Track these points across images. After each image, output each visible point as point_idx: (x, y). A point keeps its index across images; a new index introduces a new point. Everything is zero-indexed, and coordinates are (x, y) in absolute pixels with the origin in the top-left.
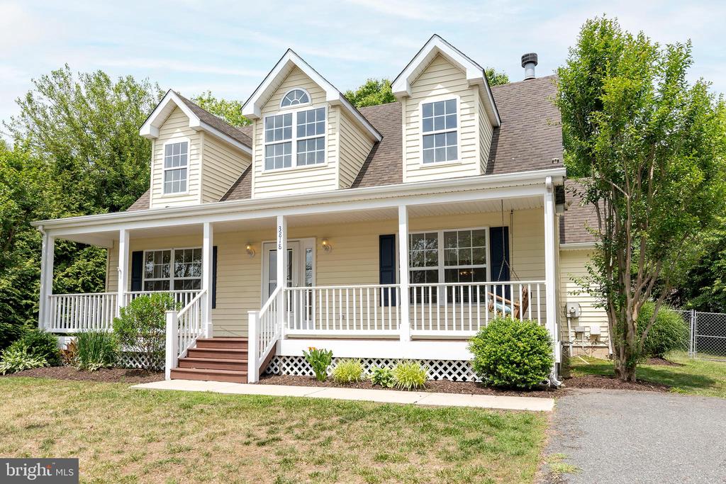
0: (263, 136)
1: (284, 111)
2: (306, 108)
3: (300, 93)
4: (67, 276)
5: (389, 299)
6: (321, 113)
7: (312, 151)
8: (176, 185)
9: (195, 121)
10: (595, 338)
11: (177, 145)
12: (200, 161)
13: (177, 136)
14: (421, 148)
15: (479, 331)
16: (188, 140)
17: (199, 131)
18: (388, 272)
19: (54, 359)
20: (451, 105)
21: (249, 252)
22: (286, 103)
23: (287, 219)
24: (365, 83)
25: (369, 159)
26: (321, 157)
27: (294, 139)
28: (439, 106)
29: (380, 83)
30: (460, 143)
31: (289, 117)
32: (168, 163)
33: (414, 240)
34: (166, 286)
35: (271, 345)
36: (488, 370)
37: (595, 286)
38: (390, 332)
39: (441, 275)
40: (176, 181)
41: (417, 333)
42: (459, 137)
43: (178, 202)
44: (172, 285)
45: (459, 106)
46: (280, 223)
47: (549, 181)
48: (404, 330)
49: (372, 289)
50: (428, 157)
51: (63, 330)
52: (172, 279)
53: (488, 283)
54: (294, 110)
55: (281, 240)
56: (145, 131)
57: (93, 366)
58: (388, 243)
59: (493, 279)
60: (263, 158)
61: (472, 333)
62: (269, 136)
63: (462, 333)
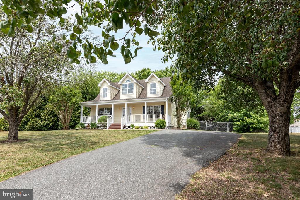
0: (122, 88)
1: (126, 83)
2: (130, 83)
3: (129, 80)
4: (78, 113)
5: (144, 117)
6: (133, 84)
7: (131, 91)
8: (105, 96)
9: (109, 84)
10: (184, 125)
11: (105, 88)
12: (110, 92)
13: (105, 86)
14: (150, 92)
15: (156, 121)
16: (107, 87)
17: (110, 86)
18: (144, 113)
19: (85, 127)
20: (155, 84)
21: (119, 109)
22: (126, 82)
23: (127, 103)
24: (143, 69)
25: (142, 92)
26: (133, 92)
27: (128, 88)
28: (153, 84)
29: (146, 69)
30: (156, 91)
31: (127, 84)
32: (103, 91)
33: (147, 107)
34: (103, 115)
35: (124, 125)
36: (156, 126)
37: (175, 115)
38: (144, 122)
39: (153, 113)
40: (105, 95)
41: (148, 122)
42: (156, 90)
43: (105, 99)
44: (104, 115)
45: (156, 85)
46: (126, 104)
47: (167, 99)
48: (146, 121)
49: (141, 115)
50: (151, 93)
51: (86, 123)
52: (104, 114)
53: (161, 114)
54: (128, 83)
55: (126, 107)
56: (99, 85)
57: (94, 128)
58: (144, 107)
59: (161, 113)
60: (122, 92)
61: (154, 122)
62: (123, 88)
63: (153, 122)
